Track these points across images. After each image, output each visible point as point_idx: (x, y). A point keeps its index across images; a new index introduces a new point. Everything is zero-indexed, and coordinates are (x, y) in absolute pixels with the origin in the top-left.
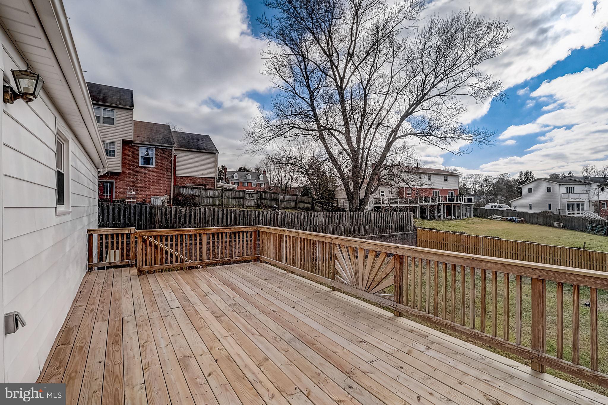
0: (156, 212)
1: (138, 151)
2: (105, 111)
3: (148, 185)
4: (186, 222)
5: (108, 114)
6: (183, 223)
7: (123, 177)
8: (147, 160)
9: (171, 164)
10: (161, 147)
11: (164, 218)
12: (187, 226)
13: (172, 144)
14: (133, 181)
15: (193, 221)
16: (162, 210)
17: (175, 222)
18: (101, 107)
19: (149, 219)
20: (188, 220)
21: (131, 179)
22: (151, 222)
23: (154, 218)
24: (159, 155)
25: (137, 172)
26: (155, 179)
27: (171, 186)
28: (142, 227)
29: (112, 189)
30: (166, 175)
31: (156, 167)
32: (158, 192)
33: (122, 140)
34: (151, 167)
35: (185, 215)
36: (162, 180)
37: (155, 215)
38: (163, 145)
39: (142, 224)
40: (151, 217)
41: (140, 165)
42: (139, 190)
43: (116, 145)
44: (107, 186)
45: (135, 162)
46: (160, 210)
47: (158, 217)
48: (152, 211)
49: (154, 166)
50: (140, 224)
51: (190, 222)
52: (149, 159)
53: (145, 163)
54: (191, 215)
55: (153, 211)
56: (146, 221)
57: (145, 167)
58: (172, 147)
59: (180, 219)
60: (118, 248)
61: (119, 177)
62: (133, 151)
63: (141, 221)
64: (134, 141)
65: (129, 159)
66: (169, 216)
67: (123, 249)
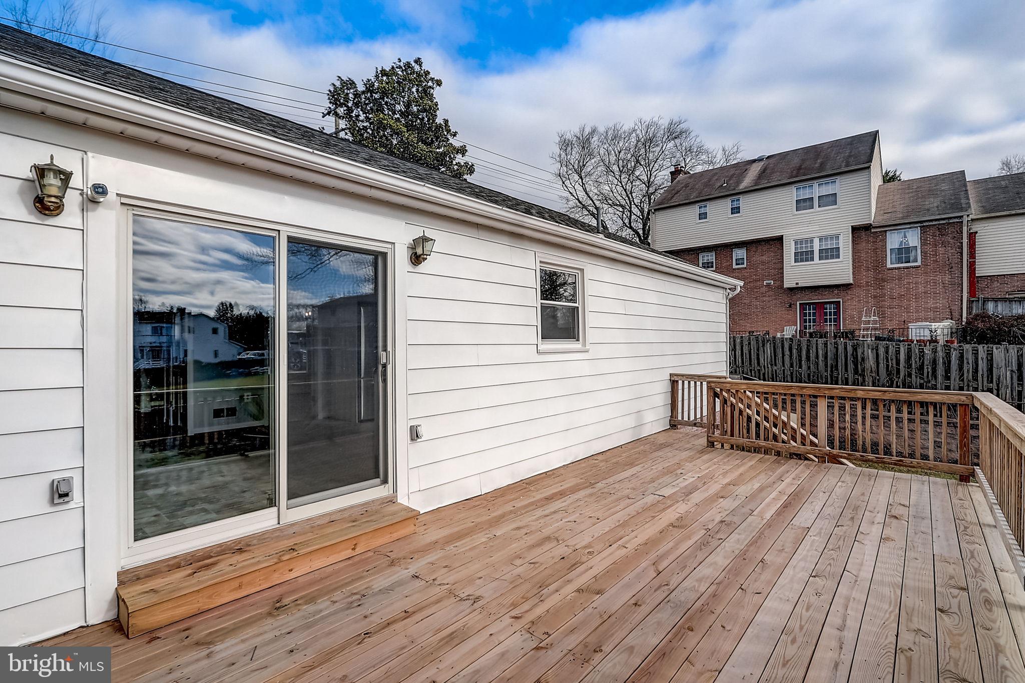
0: (866, 353)
1: (884, 241)
2: (821, 186)
3: (905, 303)
4: (935, 376)
5: (827, 190)
6: (928, 376)
7: (856, 291)
8: (903, 253)
9: (962, 253)
10: (934, 223)
11: (881, 365)
12: (939, 386)
13: (962, 210)
14: (875, 297)
15: (954, 373)
16: (877, 350)
17: (910, 375)
18: (815, 182)
19: (851, 366)
20: (940, 371)
21: (872, 292)
22: (856, 371)
23: (861, 364)
24: (930, 239)
25: (883, 280)
26: (921, 289)
27: (962, 301)
28: (840, 379)
29: (837, 313)
30: (947, 278)
31: (925, 264)
32: (931, 314)
33: (852, 226)
34: (913, 267)
35: (934, 362)
36: (940, 289)
37: (863, 359)
38: (938, 217)
39: (839, 374)
40: (855, 363)
41: (889, 266)
42: (888, 312)
43: (841, 237)
44: (830, 309)
45: (879, 263)
46: (872, 349)
47: (871, 362)
48: (857, 352)
49: (919, 263)
50: (835, 374)
51: (947, 377)
52: (908, 250)
53: (900, 261)
54: (949, 362)
55: (860, 351)
56: (846, 370)
57: (899, 268)
58: (961, 217)
59: (921, 368)
60: (794, 410)
61: (849, 292)
62: (873, 242)
63: (837, 369)
64: (874, 225)
65: (868, 257)
66: (894, 362)
67: (803, 413)
